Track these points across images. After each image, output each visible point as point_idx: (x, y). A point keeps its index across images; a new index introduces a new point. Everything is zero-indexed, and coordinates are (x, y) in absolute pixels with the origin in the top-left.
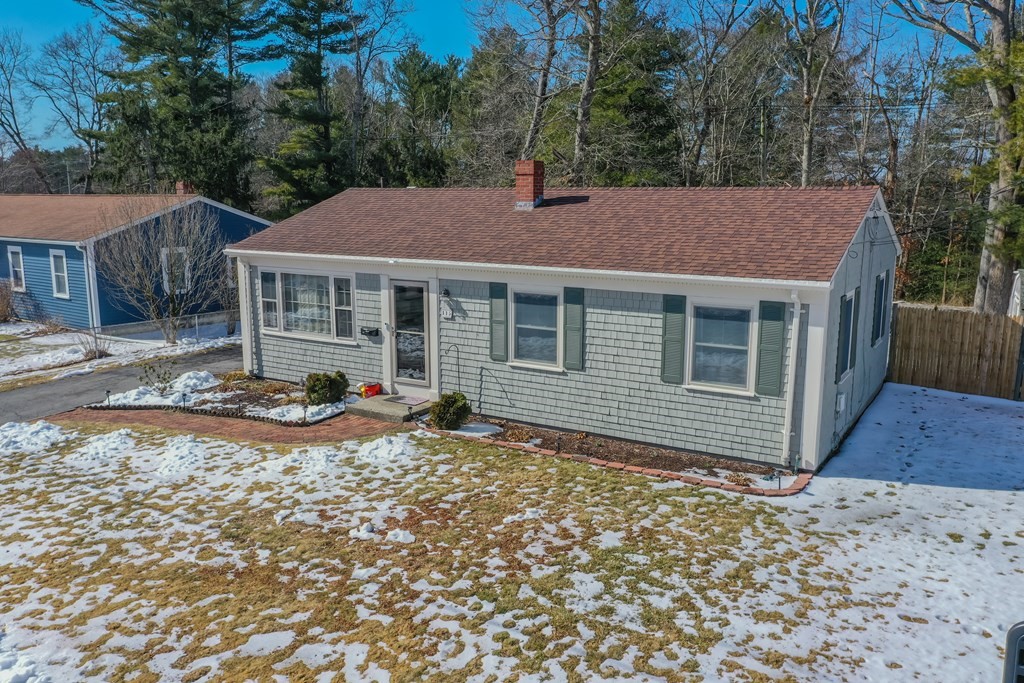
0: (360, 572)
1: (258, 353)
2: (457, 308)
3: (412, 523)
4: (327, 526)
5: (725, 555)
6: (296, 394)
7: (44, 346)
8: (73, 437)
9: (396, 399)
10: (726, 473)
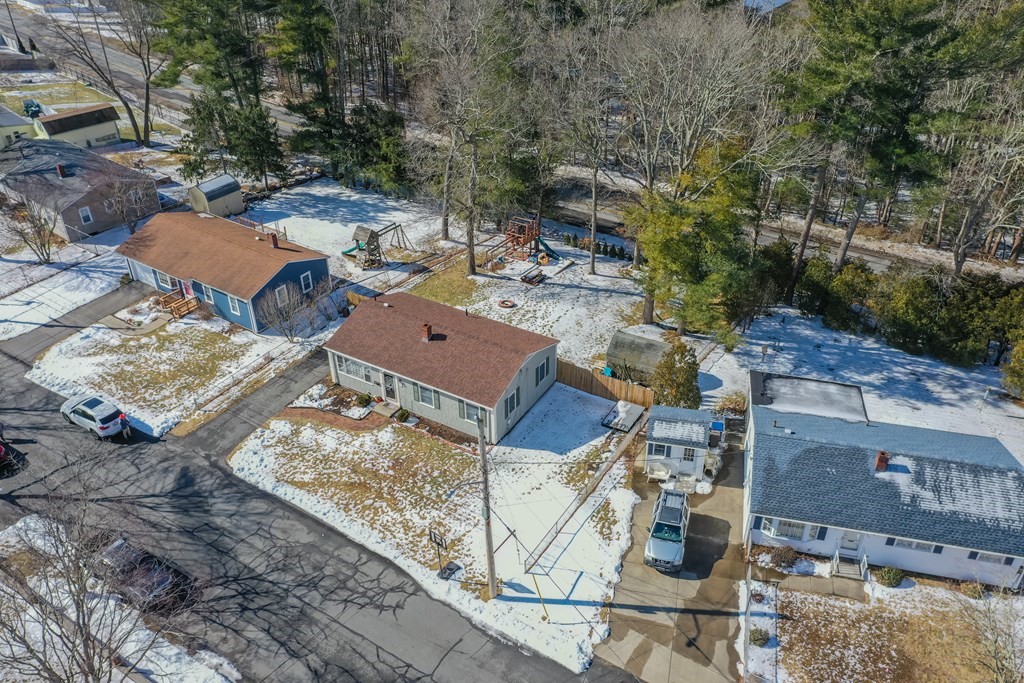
0: (383, 484)
1: (337, 377)
2: (403, 385)
3: (393, 468)
4: (375, 468)
5: (459, 479)
6: (354, 398)
7: (240, 346)
8: (295, 427)
9: (388, 404)
10: (473, 445)
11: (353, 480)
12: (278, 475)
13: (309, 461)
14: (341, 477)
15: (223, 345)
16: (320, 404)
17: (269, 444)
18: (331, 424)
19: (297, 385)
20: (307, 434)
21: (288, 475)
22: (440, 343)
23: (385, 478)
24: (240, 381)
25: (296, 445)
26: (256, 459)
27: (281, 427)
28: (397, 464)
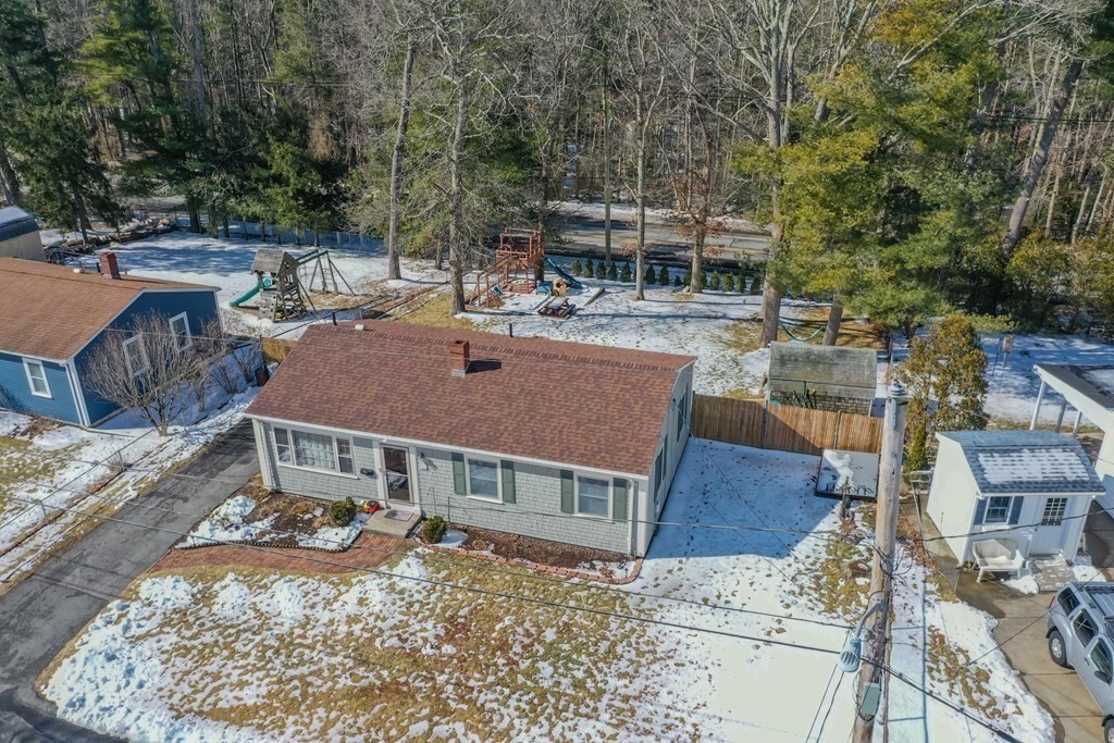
0: (441, 679)
1: (275, 476)
2: (429, 463)
3: (450, 638)
4: (407, 646)
5: (604, 638)
6: (318, 512)
7: (56, 453)
8: (200, 585)
9: (392, 515)
10: (599, 565)
11: (364, 683)
12: (175, 700)
13: (248, 654)
14: (334, 679)
15: (16, 455)
16: (247, 533)
17: (142, 631)
18: (280, 567)
19: (189, 506)
20: (231, 595)
21: (200, 697)
22: (489, 374)
23: (440, 664)
24: (62, 513)
25: (208, 625)
26: (115, 671)
27: (167, 590)
28: (454, 629)
